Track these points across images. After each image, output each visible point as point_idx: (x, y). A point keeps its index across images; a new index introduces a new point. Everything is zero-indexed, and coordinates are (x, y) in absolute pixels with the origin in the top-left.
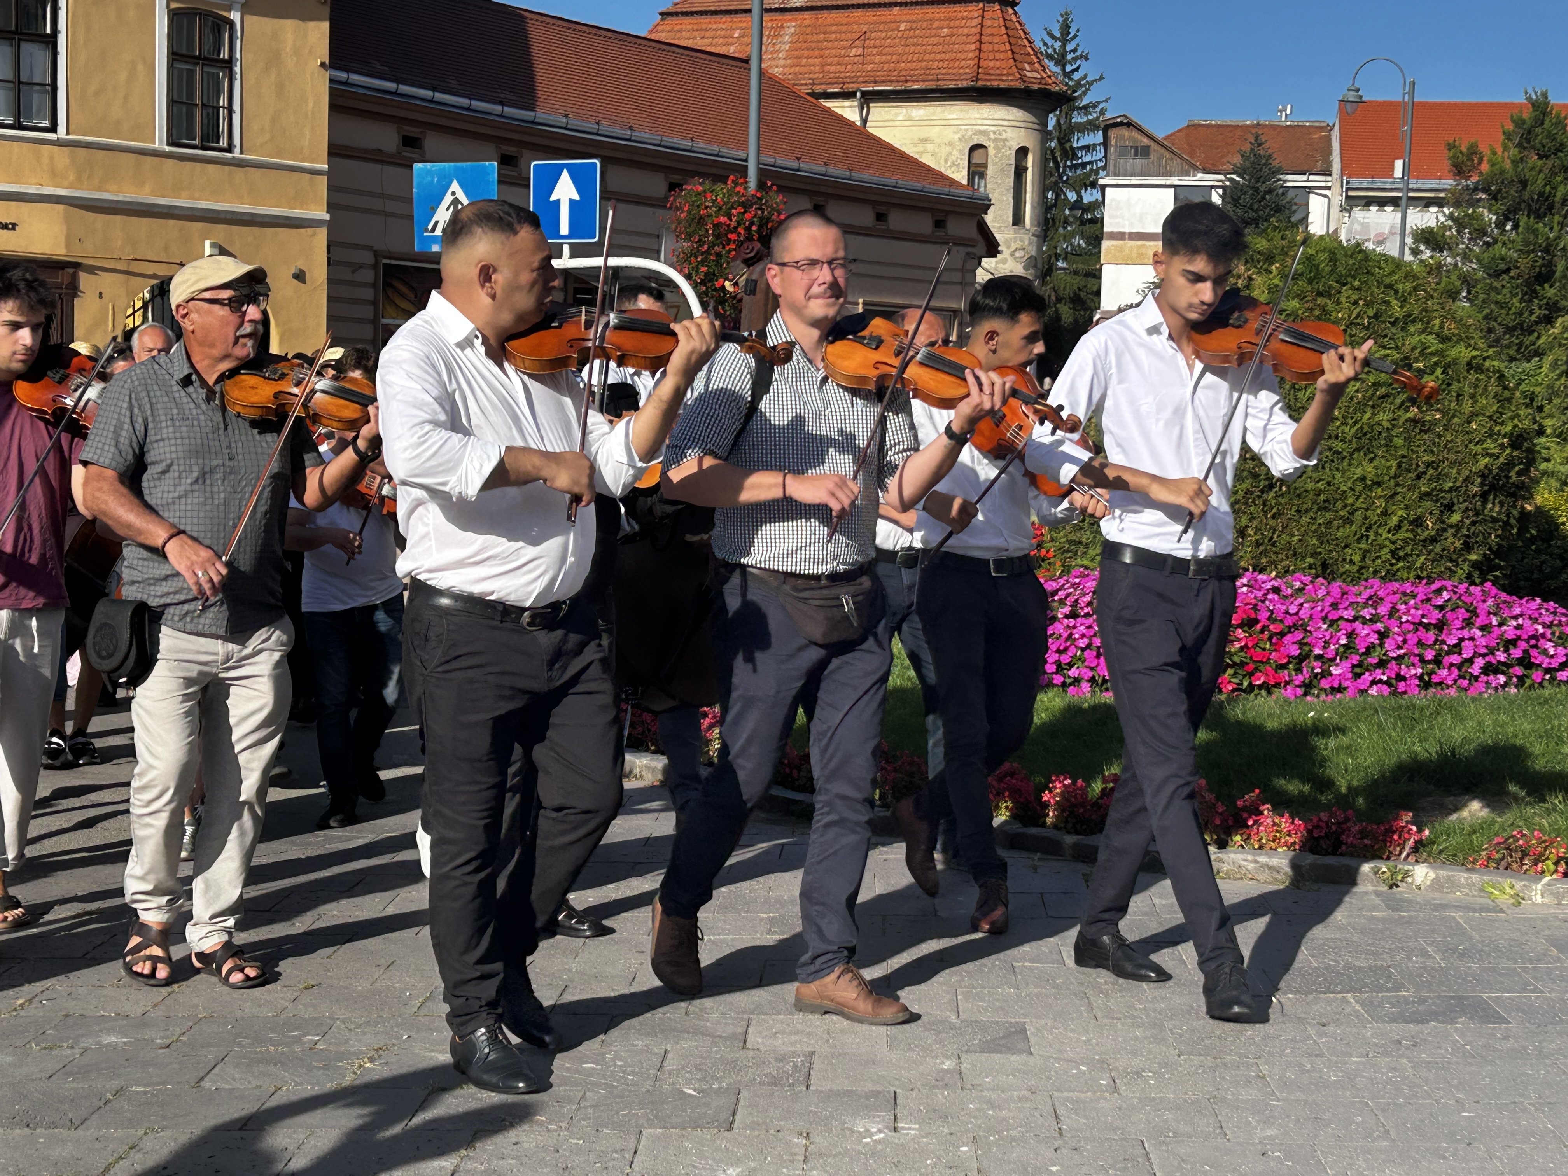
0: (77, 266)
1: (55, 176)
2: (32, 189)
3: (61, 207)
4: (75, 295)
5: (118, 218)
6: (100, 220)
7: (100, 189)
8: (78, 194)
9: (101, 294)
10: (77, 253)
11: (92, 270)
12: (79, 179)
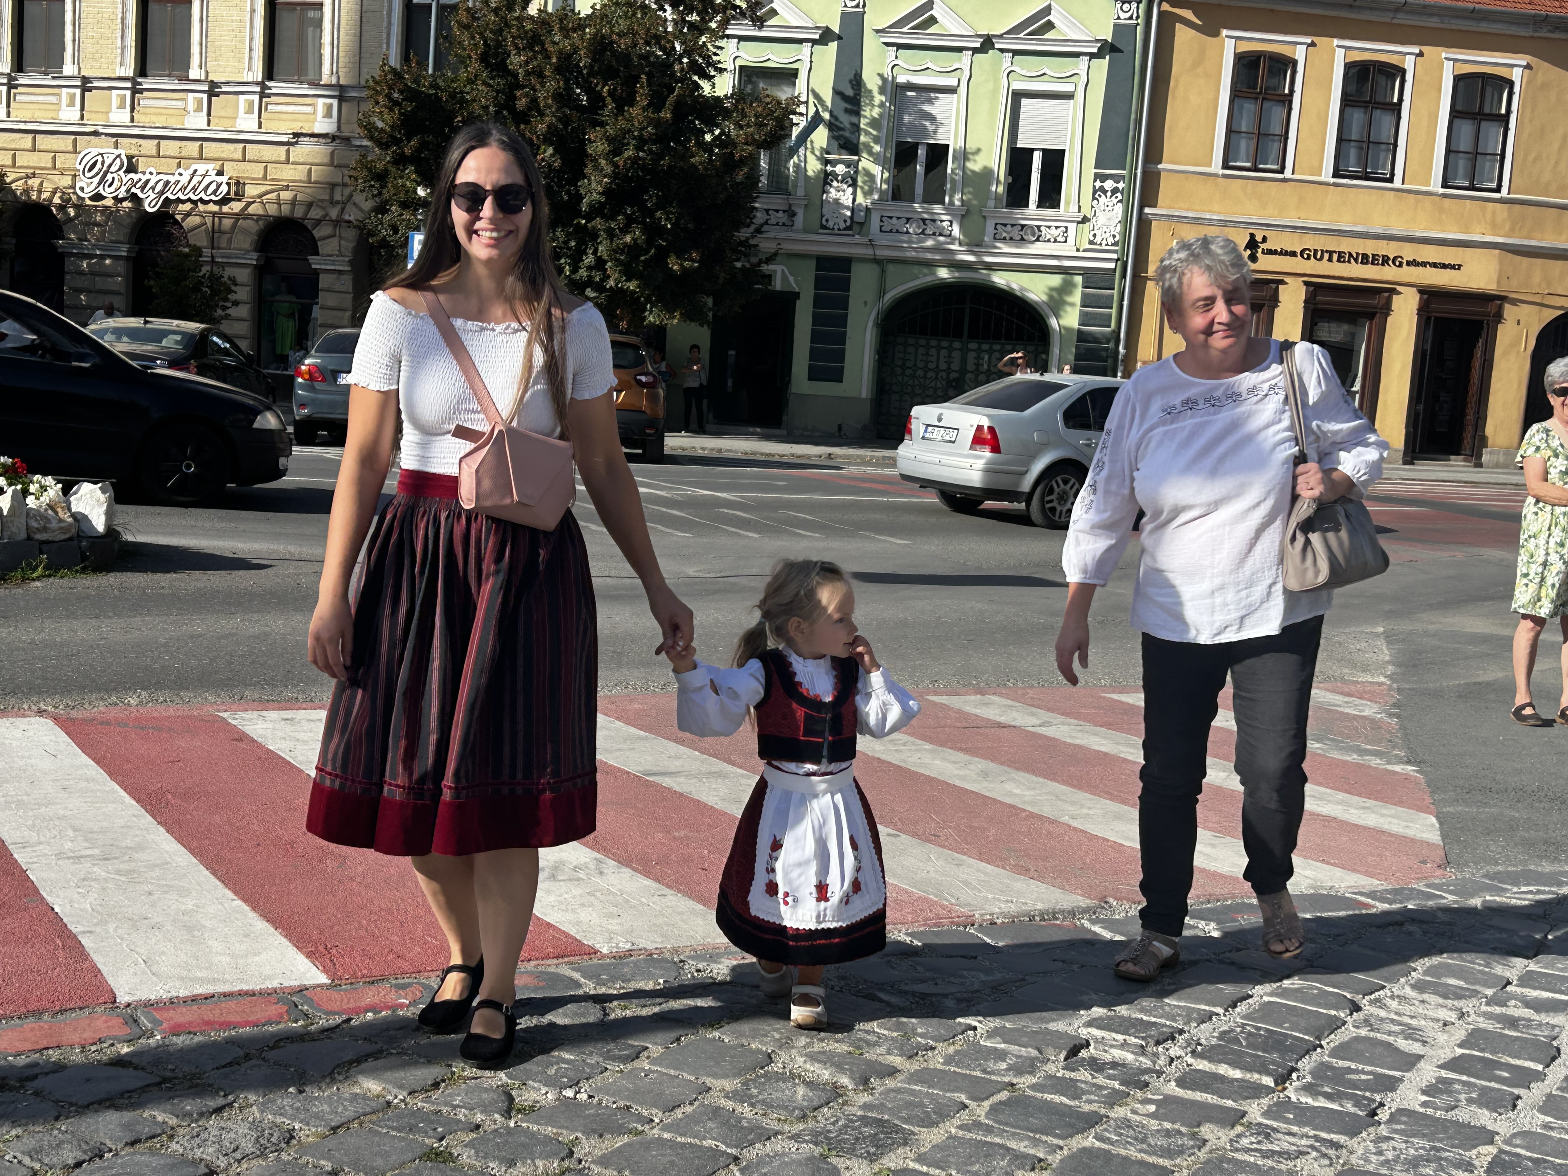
0: (1503, 299)
1: (1494, 227)
2: (1477, 238)
3: (1497, 252)
4: (1499, 322)
5: (1539, 261)
6: (1525, 261)
7: (1528, 237)
8: (1510, 241)
9: (1519, 322)
10: (1505, 288)
11: (1514, 302)
12: (1512, 229)
